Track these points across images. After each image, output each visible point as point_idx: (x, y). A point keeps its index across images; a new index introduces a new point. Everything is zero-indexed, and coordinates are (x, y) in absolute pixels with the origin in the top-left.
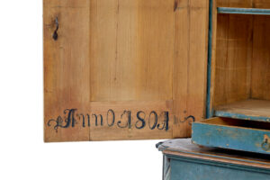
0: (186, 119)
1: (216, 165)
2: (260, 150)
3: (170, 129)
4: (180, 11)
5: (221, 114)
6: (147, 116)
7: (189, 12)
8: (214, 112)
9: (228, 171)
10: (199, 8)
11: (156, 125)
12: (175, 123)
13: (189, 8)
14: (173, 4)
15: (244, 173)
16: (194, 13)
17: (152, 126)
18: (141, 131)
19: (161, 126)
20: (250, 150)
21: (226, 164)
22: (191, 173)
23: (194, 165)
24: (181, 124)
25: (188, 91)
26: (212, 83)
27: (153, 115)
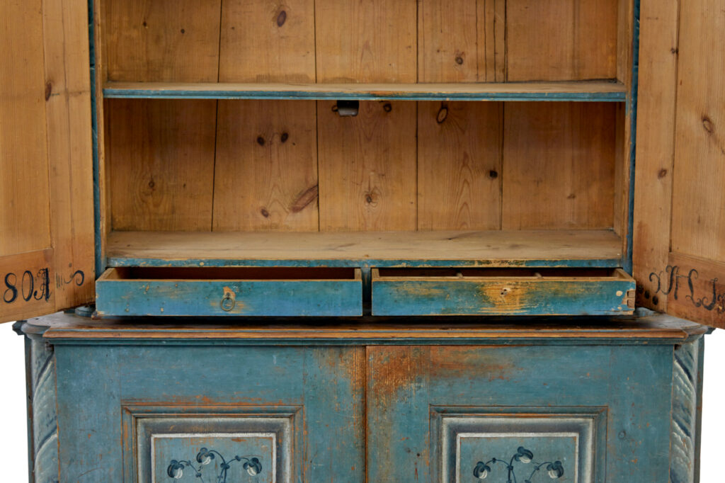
0: (72, 277)
1: (142, 344)
2: (218, 312)
3: (51, 298)
4: (55, 99)
5: (118, 263)
6: (19, 279)
7: (67, 100)
8: (108, 260)
9: (162, 351)
10: (80, 93)
11: (33, 293)
12: (58, 285)
13: (67, 94)
14: (43, 88)
15: (189, 350)
16: (73, 100)
17: (26, 296)
18: (11, 305)
19: (40, 293)
20: (201, 314)
21: (159, 340)
22: (94, 363)
23: (99, 351)
24: (66, 286)
25: (73, 230)
26: (103, 214)
27: (27, 277)
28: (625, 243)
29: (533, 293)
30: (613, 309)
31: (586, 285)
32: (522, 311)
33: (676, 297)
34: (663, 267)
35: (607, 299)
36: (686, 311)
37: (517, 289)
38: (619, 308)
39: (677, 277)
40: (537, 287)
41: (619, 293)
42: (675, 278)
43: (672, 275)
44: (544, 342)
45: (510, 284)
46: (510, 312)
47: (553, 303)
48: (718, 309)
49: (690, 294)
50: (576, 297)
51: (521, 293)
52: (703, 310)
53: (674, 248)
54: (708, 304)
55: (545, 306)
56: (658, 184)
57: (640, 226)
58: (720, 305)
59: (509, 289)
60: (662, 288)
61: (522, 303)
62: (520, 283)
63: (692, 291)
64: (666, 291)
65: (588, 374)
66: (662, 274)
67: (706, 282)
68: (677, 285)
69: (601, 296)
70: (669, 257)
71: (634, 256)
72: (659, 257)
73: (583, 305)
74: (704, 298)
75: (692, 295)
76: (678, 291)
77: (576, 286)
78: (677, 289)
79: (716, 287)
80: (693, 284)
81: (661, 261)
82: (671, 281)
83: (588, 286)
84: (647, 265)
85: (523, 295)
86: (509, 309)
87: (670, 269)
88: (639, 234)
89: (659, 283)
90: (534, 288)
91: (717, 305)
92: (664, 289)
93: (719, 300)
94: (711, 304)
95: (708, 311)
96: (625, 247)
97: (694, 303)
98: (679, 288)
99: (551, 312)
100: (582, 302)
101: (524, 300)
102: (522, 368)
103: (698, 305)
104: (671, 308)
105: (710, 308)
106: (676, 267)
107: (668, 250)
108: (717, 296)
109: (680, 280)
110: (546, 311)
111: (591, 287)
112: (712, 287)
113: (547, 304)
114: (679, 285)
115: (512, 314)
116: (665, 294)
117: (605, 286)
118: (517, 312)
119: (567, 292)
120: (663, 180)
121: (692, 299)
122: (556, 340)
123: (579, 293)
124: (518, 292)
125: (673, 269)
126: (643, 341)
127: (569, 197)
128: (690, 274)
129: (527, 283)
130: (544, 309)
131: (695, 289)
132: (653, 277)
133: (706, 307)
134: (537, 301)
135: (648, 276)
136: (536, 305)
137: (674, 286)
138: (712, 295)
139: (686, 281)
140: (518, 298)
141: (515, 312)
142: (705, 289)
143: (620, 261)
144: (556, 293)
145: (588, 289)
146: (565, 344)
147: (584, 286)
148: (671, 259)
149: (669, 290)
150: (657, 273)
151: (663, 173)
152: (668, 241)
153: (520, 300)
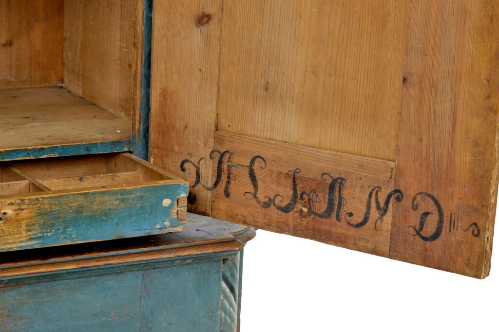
28: (137, 118)
29: (46, 214)
30: (158, 226)
31: (122, 194)
32: (30, 243)
33: (227, 194)
34: (205, 152)
35: (150, 213)
36: (245, 213)
37: (22, 210)
38: (167, 223)
39: (229, 166)
40: (51, 204)
41: (167, 202)
42: (225, 167)
43: (220, 163)
44: (53, 277)
45: (12, 204)
46: (13, 246)
47: (74, 226)
48: (301, 211)
49: (251, 189)
50: (107, 214)
51: (29, 215)
52: (273, 211)
53: (223, 124)
54: (283, 205)
55: (64, 232)
56: (197, 35)
57: (164, 93)
58: (305, 207)
59: (10, 212)
60: (202, 181)
61: (30, 230)
62: (27, 201)
63: (255, 186)
64: (210, 185)
65: (113, 314)
66: (202, 162)
67: (280, 174)
68: (229, 177)
69: (142, 208)
70: (215, 138)
71: (152, 136)
72: (198, 138)
73: (118, 224)
74: (277, 195)
75: (256, 192)
76: (231, 186)
77: (107, 198)
78: (228, 182)
79: (298, 182)
80: (257, 177)
81: (202, 145)
82: (219, 171)
83: (125, 196)
84: (176, 148)
85: (31, 218)
86: (10, 241)
87: (217, 156)
88: (163, 105)
89: (198, 175)
90: (47, 206)
91: (299, 206)
92: (207, 183)
93: (302, 198)
94: (289, 204)
95: (284, 214)
96: (137, 123)
97: (258, 202)
98: (232, 182)
99: (72, 239)
100: (116, 220)
101: (31, 226)
102: (21, 318)
103: (266, 205)
104: (219, 209)
105: (286, 210)
106: (227, 152)
107: (213, 128)
108: (299, 193)
109: (234, 171)
110: (66, 238)
111: (128, 196)
112: (290, 181)
113: (67, 227)
114: (232, 177)
115: (16, 249)
116: (208, 189)
117: (147, 194)
118: (23, 244)
119: (95, 208)
120: (205, 29)
121: (255, 196)
122: (70, 273)
123: (111, 207)
124: (25, 214)
125: (222, 155)
126: (187, 259)
127: (5, 45)
128: (253, 161)
129: (37, 199)
130: (62, 236)
131: (260, 184)
132: (186, 165)
133: (280, 208)
134: (52, 225)
135: (179, 164)
136: (51, 231)
137: (224, 178)
138: (291, 193)
139: (246, 172)
140: (24, 224)
141: (19, 245)
142: (279, 184)
143: (129, 142)
144: (79, 211)
145: (123, 200)
146: (82, 275)
147: (119, 197)
148: (219, 140)
149: (216, 184)
150: (195, 160)
151: (205, 19)
152: (214, 116)
153: (27, 226)
